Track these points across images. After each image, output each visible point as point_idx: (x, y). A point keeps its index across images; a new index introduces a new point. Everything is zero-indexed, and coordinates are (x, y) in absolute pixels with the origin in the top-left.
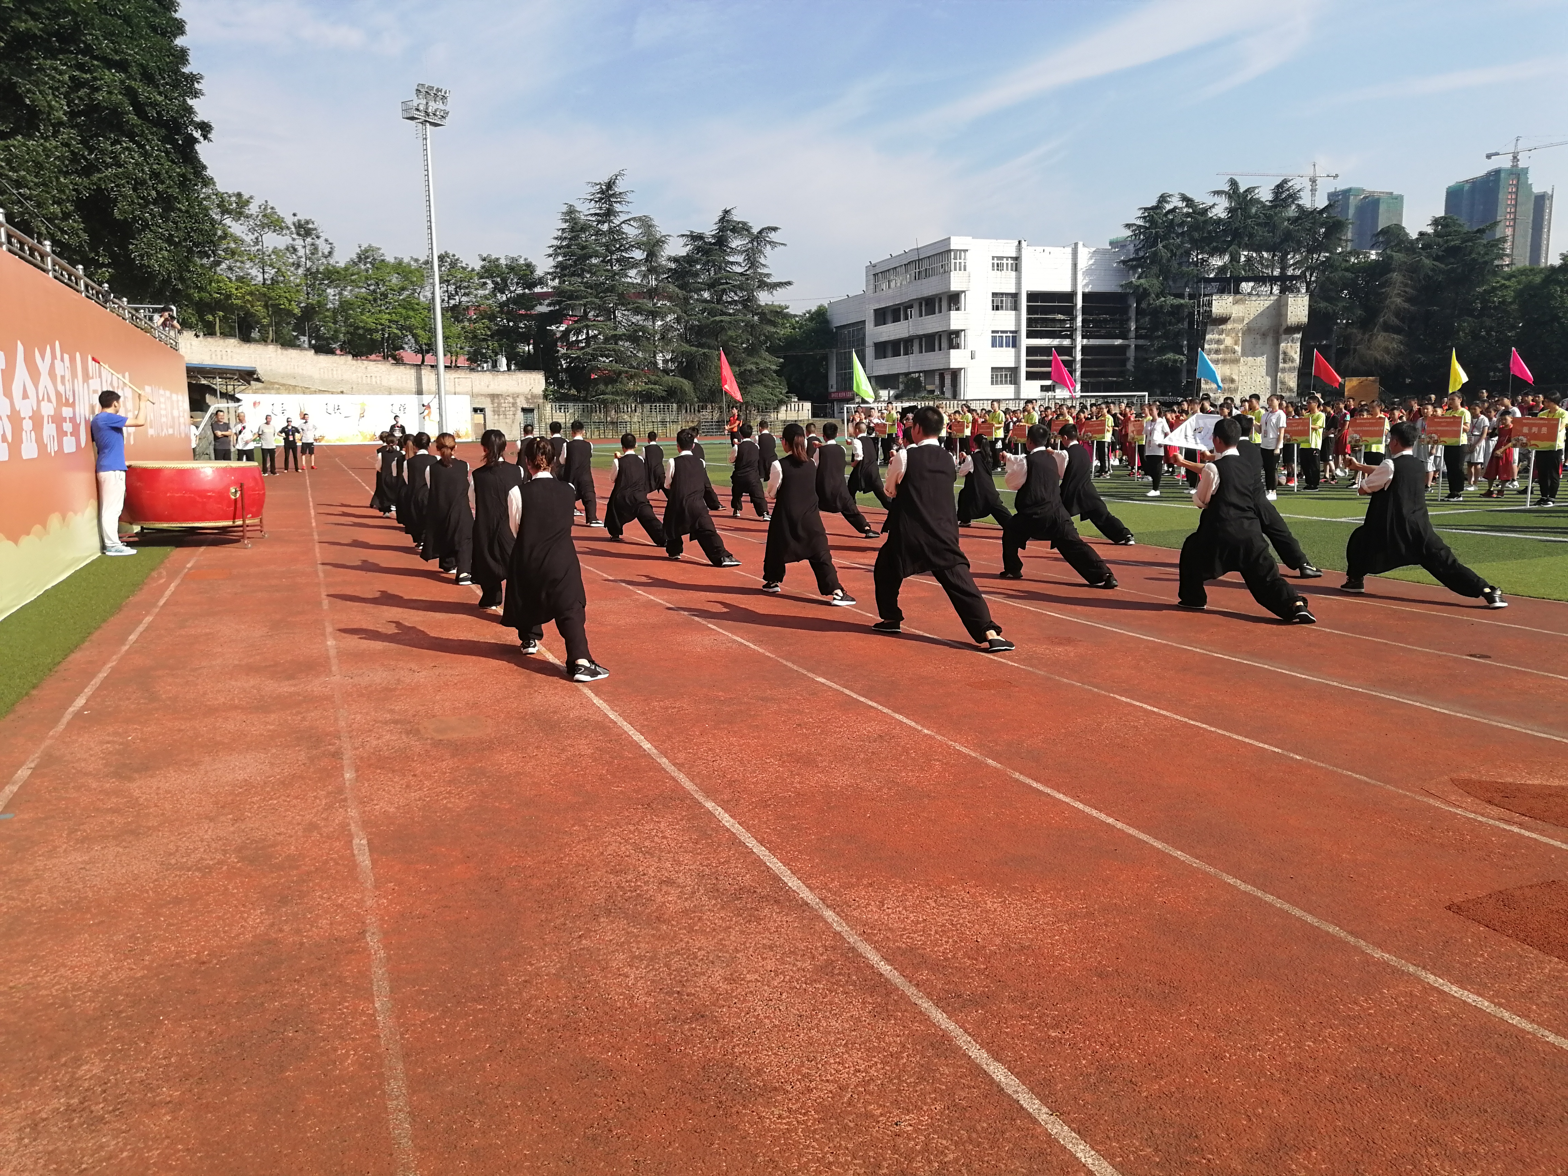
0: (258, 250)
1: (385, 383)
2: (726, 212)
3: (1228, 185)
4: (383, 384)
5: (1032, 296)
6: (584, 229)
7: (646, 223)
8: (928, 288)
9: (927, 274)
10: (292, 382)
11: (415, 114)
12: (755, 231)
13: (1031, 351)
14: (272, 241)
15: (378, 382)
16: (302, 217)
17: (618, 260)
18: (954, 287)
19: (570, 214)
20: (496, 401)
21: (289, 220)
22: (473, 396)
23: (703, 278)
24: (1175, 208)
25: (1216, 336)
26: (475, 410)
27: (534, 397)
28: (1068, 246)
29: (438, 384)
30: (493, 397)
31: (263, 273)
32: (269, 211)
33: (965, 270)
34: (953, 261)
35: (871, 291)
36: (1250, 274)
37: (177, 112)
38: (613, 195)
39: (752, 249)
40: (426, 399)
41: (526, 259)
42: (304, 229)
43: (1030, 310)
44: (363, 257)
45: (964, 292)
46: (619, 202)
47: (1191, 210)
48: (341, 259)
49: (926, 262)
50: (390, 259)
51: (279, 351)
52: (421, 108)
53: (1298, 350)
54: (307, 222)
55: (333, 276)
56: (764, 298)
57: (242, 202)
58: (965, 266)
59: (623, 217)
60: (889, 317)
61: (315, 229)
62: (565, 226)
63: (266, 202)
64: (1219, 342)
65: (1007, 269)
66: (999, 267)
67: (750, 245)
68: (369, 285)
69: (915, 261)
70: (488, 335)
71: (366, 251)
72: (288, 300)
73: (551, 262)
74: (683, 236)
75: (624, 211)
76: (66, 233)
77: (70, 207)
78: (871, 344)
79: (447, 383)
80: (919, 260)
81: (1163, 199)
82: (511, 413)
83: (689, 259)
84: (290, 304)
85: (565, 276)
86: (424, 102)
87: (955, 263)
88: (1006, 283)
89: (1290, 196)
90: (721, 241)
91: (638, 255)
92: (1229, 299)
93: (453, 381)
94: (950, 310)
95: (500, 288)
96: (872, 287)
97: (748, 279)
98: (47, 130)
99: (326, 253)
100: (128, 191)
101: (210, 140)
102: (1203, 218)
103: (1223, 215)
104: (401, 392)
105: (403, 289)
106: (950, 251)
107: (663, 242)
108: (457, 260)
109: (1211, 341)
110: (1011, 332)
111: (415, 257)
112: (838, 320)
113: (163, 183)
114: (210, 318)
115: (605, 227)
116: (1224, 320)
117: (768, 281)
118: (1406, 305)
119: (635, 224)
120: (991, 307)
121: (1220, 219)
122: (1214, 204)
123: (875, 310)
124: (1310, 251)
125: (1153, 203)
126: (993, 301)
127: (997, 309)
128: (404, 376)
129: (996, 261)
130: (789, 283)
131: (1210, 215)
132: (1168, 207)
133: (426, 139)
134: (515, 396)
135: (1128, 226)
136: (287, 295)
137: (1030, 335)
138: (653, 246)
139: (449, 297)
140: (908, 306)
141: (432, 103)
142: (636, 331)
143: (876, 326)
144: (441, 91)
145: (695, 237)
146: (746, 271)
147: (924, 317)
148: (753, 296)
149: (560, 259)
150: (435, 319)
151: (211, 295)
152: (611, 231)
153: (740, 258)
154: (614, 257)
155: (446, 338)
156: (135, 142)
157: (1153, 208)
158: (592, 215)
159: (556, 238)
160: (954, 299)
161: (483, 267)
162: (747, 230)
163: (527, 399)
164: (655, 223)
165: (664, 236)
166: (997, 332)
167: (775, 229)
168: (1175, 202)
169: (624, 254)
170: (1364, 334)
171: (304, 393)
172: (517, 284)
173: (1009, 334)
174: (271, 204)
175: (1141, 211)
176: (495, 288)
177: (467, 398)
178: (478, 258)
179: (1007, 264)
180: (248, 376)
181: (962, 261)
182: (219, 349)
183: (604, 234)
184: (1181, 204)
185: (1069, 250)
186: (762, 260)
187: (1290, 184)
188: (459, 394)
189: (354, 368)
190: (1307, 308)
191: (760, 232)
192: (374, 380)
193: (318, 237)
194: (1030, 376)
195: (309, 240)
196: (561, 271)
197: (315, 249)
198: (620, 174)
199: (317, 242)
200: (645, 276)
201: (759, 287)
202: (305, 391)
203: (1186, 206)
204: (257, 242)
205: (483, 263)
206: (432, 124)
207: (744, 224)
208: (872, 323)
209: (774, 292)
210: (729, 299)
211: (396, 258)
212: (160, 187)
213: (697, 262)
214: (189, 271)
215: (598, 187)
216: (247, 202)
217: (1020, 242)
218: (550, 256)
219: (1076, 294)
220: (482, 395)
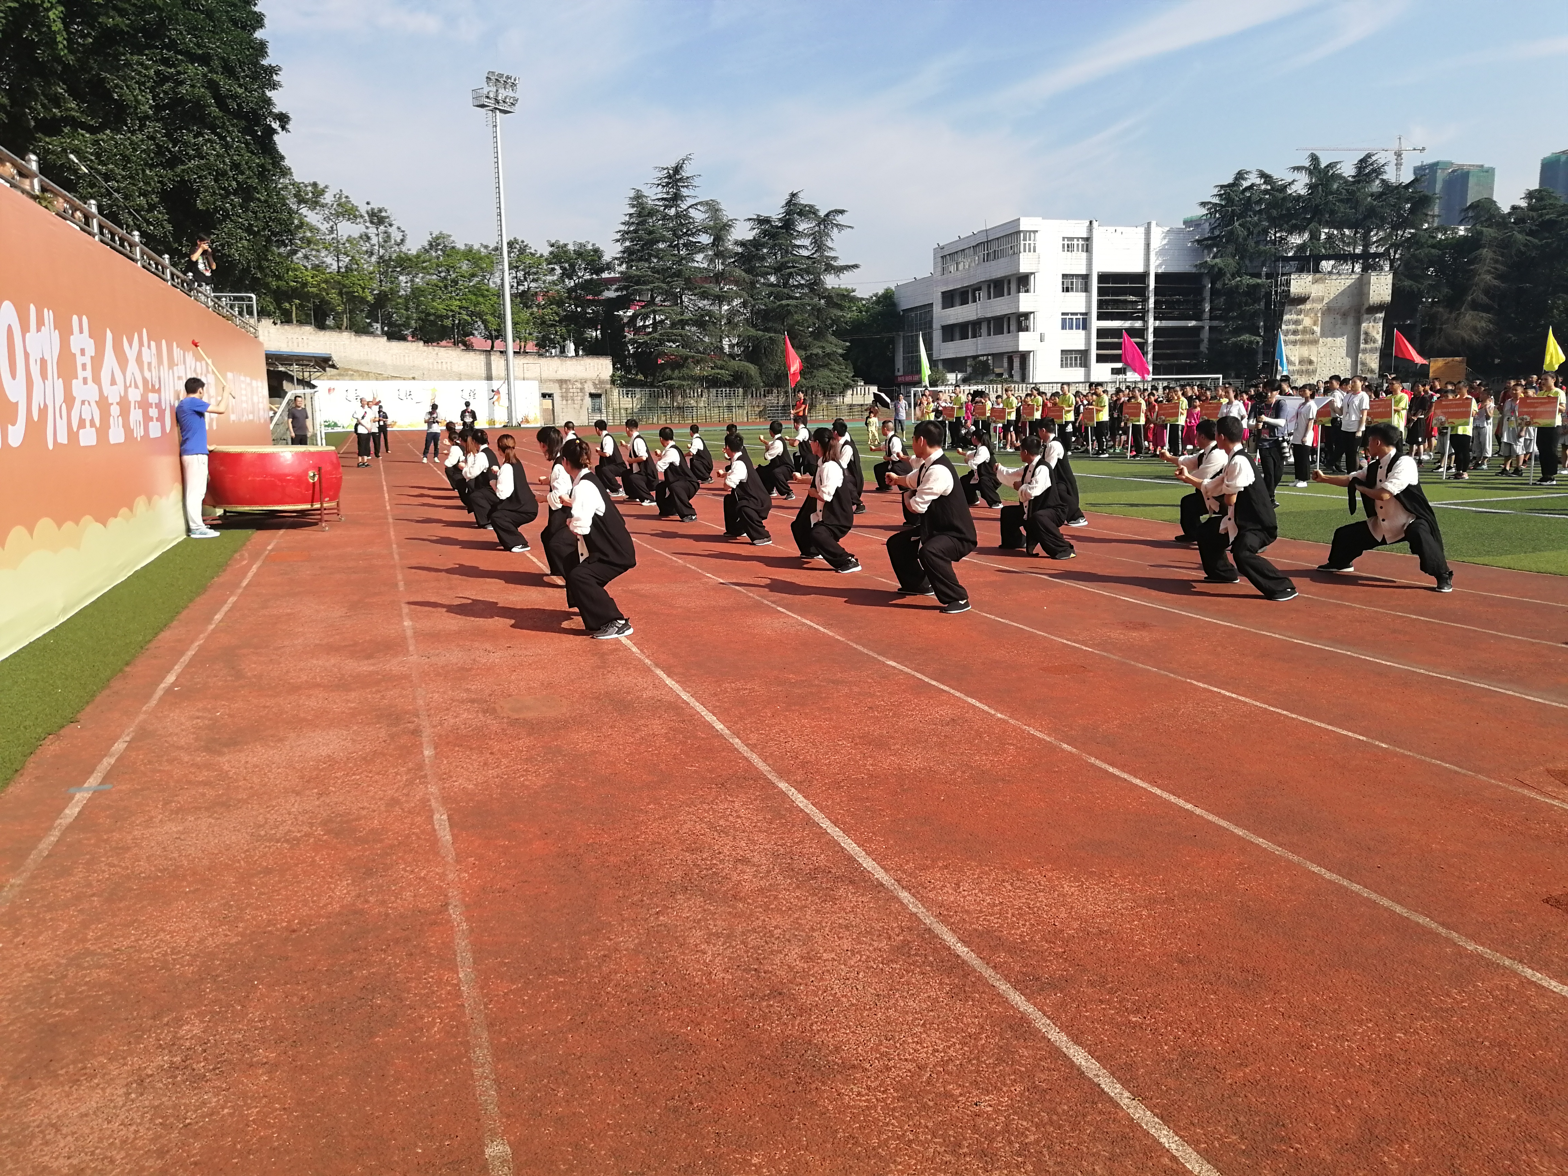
0: (333, 239)
1: (455, 369)
2: (793, 195)
3: (1308, 160)
4: (454, 370)
5: (1104, 278)
6: (652, 213)
7: (713, 208)
8: (997, 270)
9: (996, 256)
10: (365, 369)
11: (486, 101)
12: (822, 214)
13: (1101, 333)
14: (347, 229)
15: (449, 368)
16: (375, 205)
17: (684, 245)
18: (1024, 269)
19: (638, 199)
20: (564, 386)
21: (363, 209)
22: (542, 381)
23: (769, 262)
24: (1253, 185)
25: (1294, 317)
26: (544, 396)
27: (601, 382)
28: (1142, 225)
29: (507, 369)
30: (562, 382)
31: (338, 261)
32: (344, 200)
33: (1034, 251)
34: (1022, 242)
35: (939, 273)
36: (1331, 252)
37: (257, 104)
38: (681, 180)
39: (819, 232)
40: (495, 385)
41: (593, 245)
42: (377, 218)
43: (1101, 292)
44: (434, 244)
45: (1034, 273)
46: (687, 187)
47: (1269, 187)
48: (413, 247)
49: (995, 243)
50: (460, 246)
51: (353, 337)
52: (492, 95)
53: (1381, 330)
54: (380, 211)
55: (405, 263)
56: (830, 281)
57: (319, 191)
58: (1034, 247)
59: (690, 202)
60: (957, 300)
61: (388, 217)
62: (632, 211)
63: (341, 191)
64: (1297, 322)
65: (1078, 250)
66: (1069, 248)
67: (817, 228)
68: (440, 272)
69: (984, 243)
70: (556, 321)
71: (437, 238)
72: (362, 287)
73: (619, 247)
74: (750, 219)
75: (692, 195)
76: (149, 223)
77: (155, 198)
78: (939, 327)
79: (516, 369)
80: (987, 242)
81: (1240, 176)
82: (579, 398)
83: (755, 243)
84: (363, 292)
85: (633, 261)
86: (494, 89)
87: (1025, 244)
88: (1077, 264)
89: (1374, 171)
90: (788, 224)
91: (705, 239)
92: (1309, 278)
93: (521, 366)
94: (1019, 292)
95: (568, 274)
96: (939, 269)
97: (814, 263)
98: (133, 124)
99: (399, 241)
100: (210, 181)
101: (288, 131)
102: (1281, 195)
103: (1303, 192)
104: (470, 377)
105: (473, 275)
106: (1019, 232)
107: (730, 226)
108: (526, 246)
109: (1289, 321)
110: (1081, 314)
111: (485, 244)
112: (905, 304)
113: (243, 173)
114: (287, 305)
115: (672, 212)
116: (1302, 300)
117: (835, 264)
118: (1496, 282)
119: (701, 208)
120: (1061, 289)
121: (1300, 196)
122: (1294, 181)
123: (943, 293)
124: (1395, 228)
125: (1229, 180)
126: (1063, 283)
127: (1067, 291)
128: (473, 362)
129: (1066, 242)
130: (856, 266)
131: (1289, 192)
132: (1245, 184)
133: (496, 126)
134: (583, 382)
135: (1203, 204)
136: (361, 282)
137: (1100, 317)
138: (719, 230)
139: (518, 283)
140: (977, 288)
141: (502, 91)
142: (702, 316)
143: (944, 308)
144: (510, 78)
145: (762, 221)
146: (813, 254)
147: (992, 300)
148: (820, 279)
149: (628, 244)
150: (504, 305)
151: (287, 283)
152: (678, 215)
153: (806, 242)
154: (681, 241)
155: (515, 324)
156: (216, 134)
157: (1229, 186)
158: (658, 199)
159: (623, 223)
160: (1023, 281)
161: (551, 253)
162: (814, 213)
163: (595, 384)
164: (722, 206)
165: (731, 220)
166: (1067, 314)
167: (842, 212)
168: (1253, 179)
169: (691, 239)
170: (1451, 312)
171: (377, 379)
172: (585, 269)
173: (1079, 316)
174: (345, 193)
175: (1217, 189)
176: (563, 274)
177: (536, 383)
178: (547, 244)
179: (1078, 245)
180: (324, 363)
181: (1032, 242)
182: (296, 336)
183: (671, 218)
184: (1259, 181)
185: (1142, 230)
186: (829, 243)
187: (1374, 158)
188: (528, 379)
189: (425, 354)
190: (1390, 286)
191: (827, 215)
192: (444, 366)
193: (391, 225)
194: (1101, 359)
195: (382, 228)
196: (629, 256)
197: (388, 237)
198: (687, 159)
199: (390, 230)
200: (711, 261)
201: (825, 270)
202: (378, 377)
203: (1264, 183)
204: (331, 231)
205: (551, 249)
206: (502, 111)
207: (811, 207)
208: (940, 305)
209: (841, 275)
210: (796, 283)
211: (466, 245)
212: (240, 178)
213: (763, 245)
214: (268, 260)
215: (666, 171)
216: (322, 192)
217: (1091, 222)
218: (618, 241)
219: (1149, 274)
220: (550, 380)
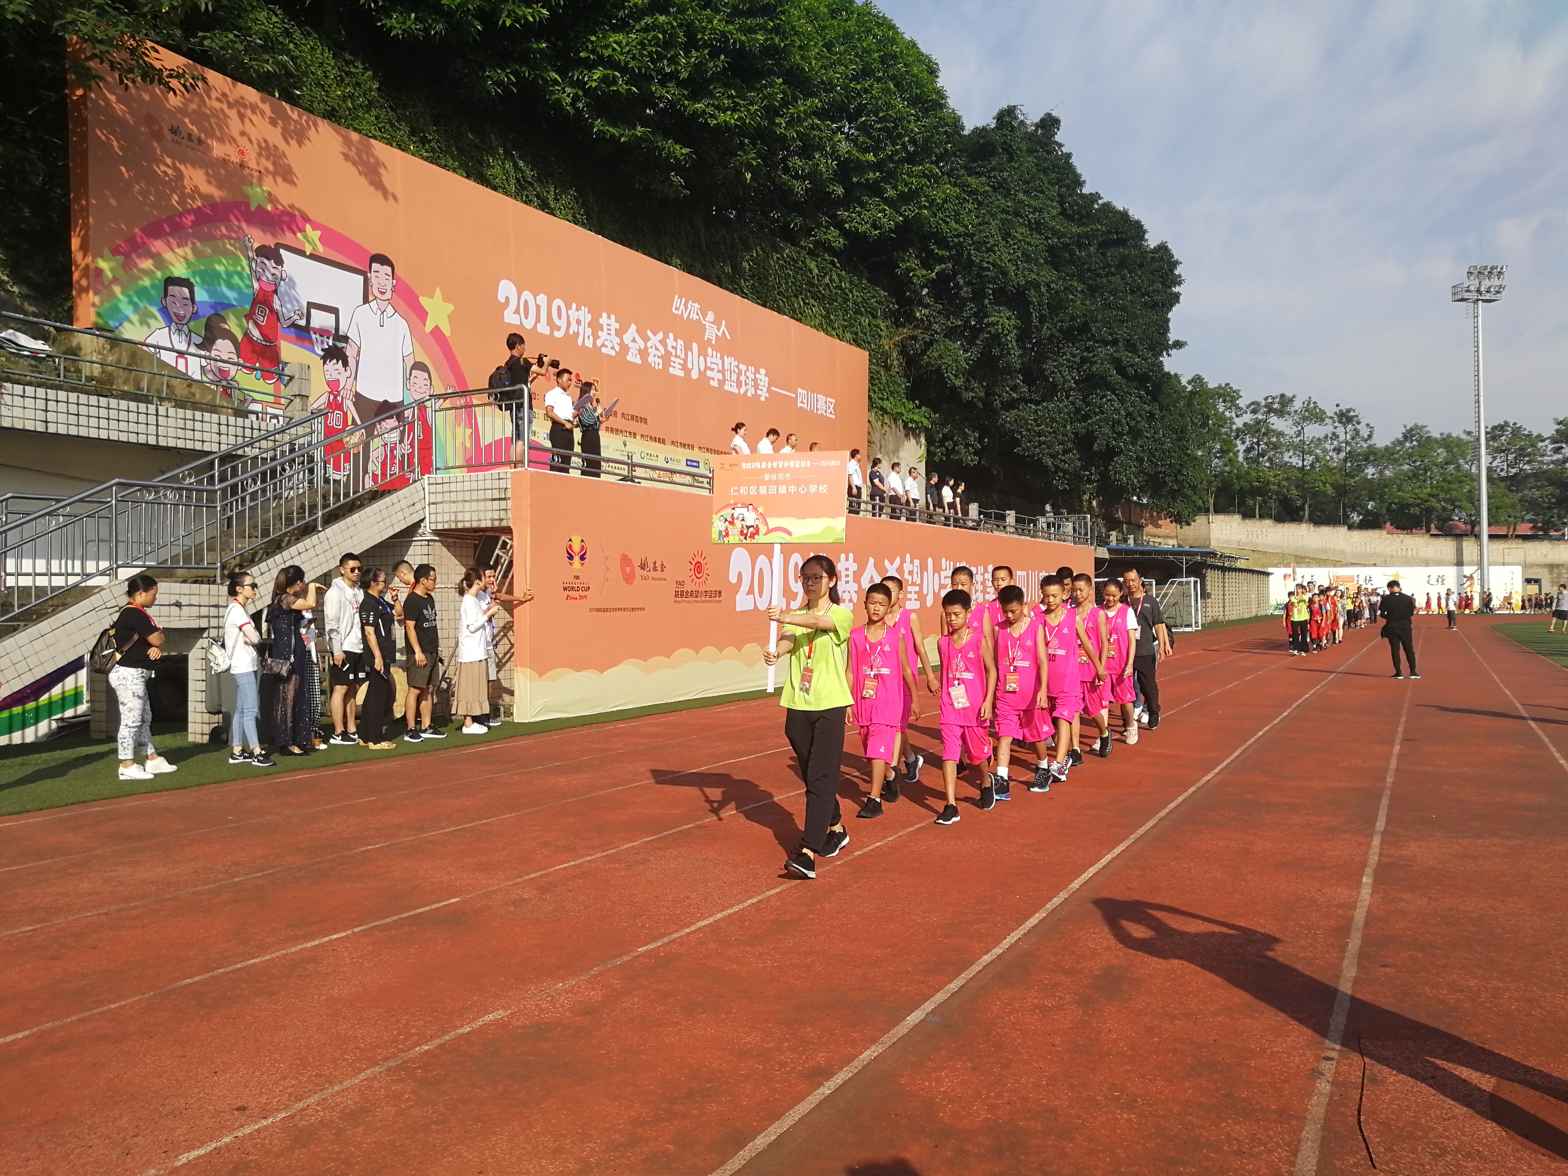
0: (1300, 441)
1: (1422, 554)
4: (1420, 556)
10: (1323, 557)
11: (1466, 295)
14: (1313, 431)
15: (1415, 555)
16: (1343, 407)
21: (1331, 411)
22: (1526, 566)
29: (1481, 555)
31: (1303, 460)
40: (1468, 570)
42: (1345, 417)
44: (1408, 435)
48: (1381, 441)
50: (1436, 434)
51: (1312, 528)
52: (1472, 288)
54: (1349, 411)
55: (1372, 456)
57: (1285, 401)
61: (1357, 416)
63: (1309, 398)
68: (1414, 462)
71: (1411, 430)
72: (1322, 482)
79: (1492, 554)
84: (1324, 486)
86: (1477, 282)
93: (1501, 552)
99: (1366, 437)
104: (1439, 563)
105: (1448, 463)
114: (1251, 503)
128: (1446, 547)
133: (1477, 317)
136: (1323, 478)
139: (1508, 465)
141: (1485, 282)
144: (1496, 268)
150: (1479, 489)
151: (1251, 483)
171: (1335, 566)
174: (1313, 400)
177: (1519, 569)
182: (1256, 529)
188: (1508, 564)
189: (1388, 541)
192: (1410, 552)
193: (1359, 423)
195: (1350, 426)
197: (1357, 432)
199: (1359, 427)
204: (1299, 435)
206: (1484, 301)
211: (1441, 434)
220: (1537, 565)
